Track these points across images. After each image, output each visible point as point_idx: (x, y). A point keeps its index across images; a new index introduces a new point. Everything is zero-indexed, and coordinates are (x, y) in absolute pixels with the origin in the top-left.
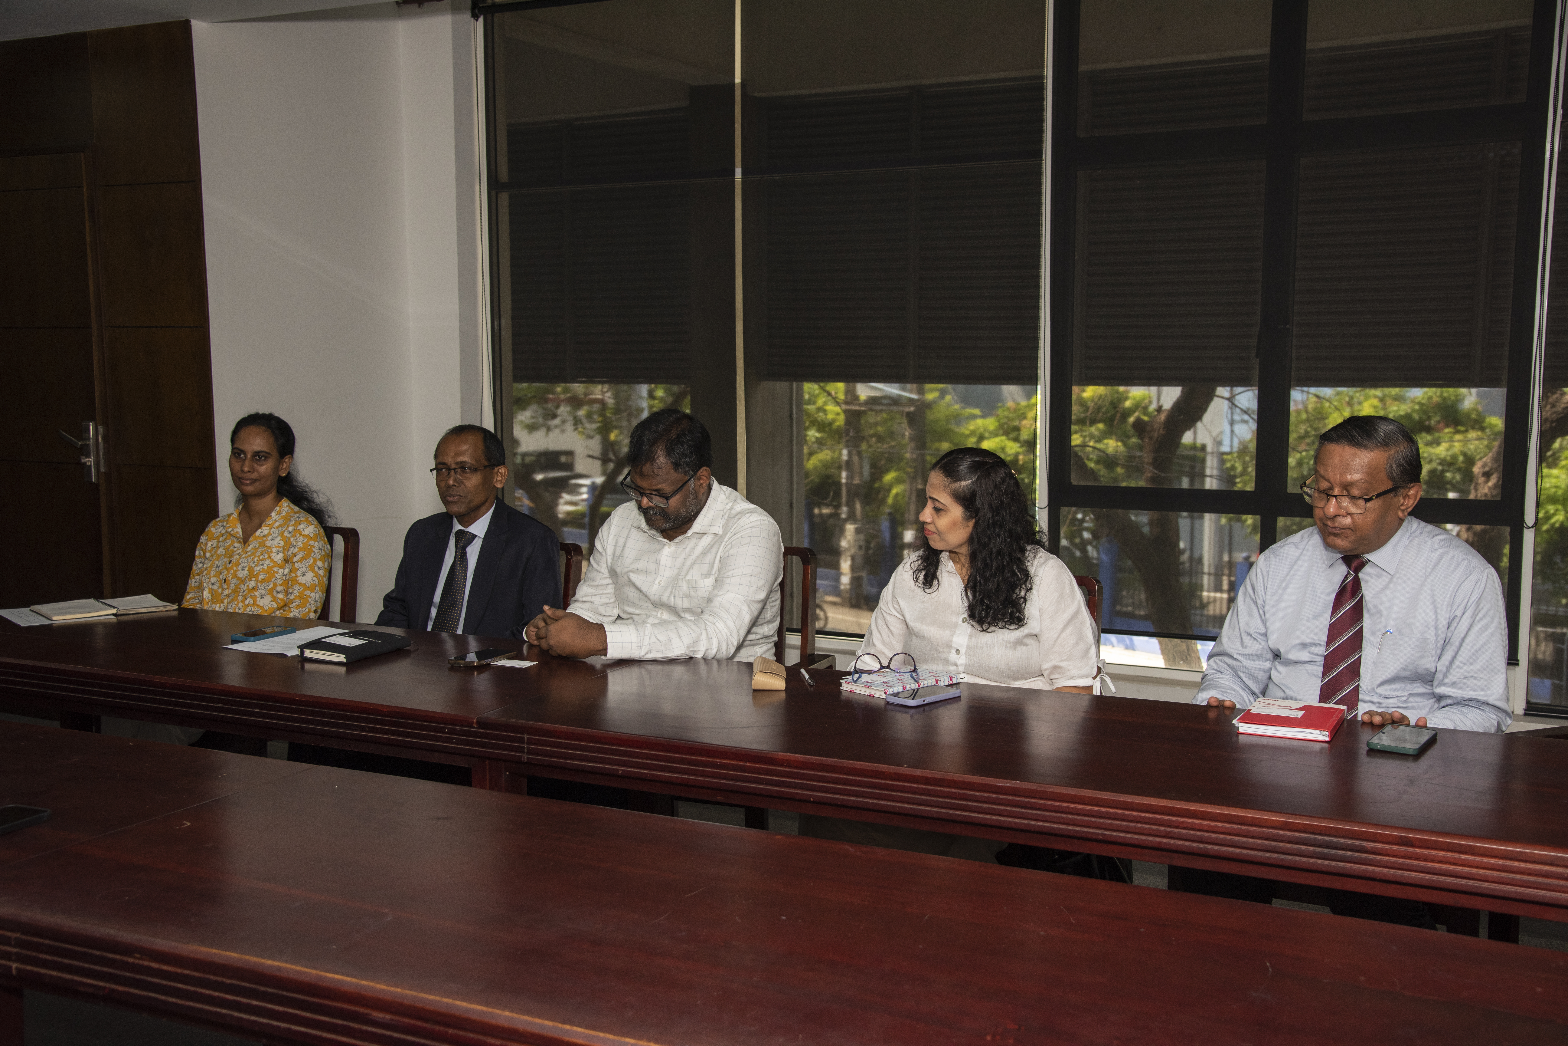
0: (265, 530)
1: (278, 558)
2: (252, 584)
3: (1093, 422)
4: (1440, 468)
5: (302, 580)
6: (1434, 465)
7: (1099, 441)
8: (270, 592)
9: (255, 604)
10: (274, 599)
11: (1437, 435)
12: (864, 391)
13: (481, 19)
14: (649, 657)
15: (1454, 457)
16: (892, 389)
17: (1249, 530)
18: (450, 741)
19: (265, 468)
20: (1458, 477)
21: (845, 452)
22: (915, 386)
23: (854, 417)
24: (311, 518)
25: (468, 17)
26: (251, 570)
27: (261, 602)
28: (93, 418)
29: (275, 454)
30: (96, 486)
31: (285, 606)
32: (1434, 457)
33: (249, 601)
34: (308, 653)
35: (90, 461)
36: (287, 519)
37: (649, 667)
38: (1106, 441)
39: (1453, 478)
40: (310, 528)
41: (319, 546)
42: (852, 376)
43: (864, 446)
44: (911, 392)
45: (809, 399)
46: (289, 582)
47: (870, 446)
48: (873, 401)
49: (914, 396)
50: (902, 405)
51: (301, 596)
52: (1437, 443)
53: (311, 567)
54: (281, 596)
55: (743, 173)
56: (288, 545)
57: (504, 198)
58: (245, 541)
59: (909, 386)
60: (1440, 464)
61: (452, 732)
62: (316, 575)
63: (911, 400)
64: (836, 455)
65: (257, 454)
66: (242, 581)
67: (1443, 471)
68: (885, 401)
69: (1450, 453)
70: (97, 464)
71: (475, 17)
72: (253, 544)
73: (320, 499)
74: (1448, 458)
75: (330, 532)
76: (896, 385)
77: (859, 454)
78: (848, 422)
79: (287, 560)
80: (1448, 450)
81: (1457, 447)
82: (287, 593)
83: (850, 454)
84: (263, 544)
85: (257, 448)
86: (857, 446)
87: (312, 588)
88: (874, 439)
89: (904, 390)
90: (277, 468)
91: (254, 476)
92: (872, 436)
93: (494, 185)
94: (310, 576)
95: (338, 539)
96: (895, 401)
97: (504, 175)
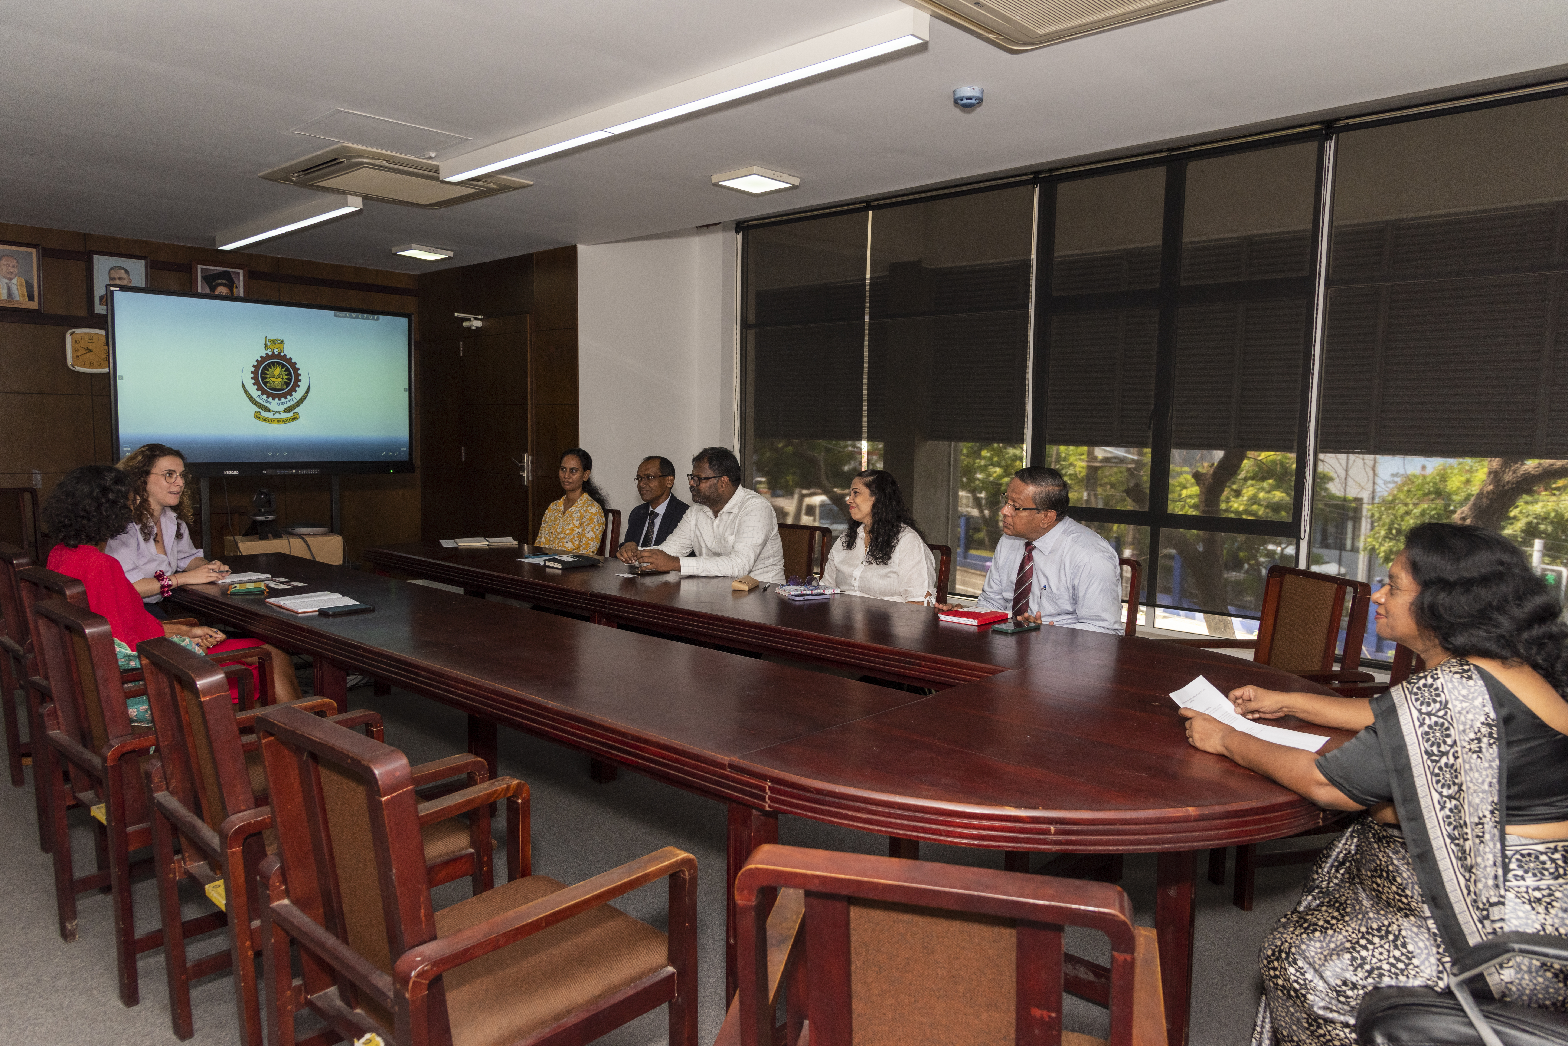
0: (573, 508)
1: (577, 523)
2: (563, 535)
3: (1264, 479)
4: (1535, 521)
5: (587, 535)
6: (1530, 519)
7: (1269, 492)
8: (571, 540)
9: (563, 546)
10: (573, 544)
11: (1536, 496)
12: (1100, 452)
13: (741, 234)
14: (703, 574)
15: (1548, 513)
16: (1119, 452)
17: (1381, 560)
18: (579, 602)
19: (576, 476)
20: (1550, 529)
21: (1085, 494)
22: (1136, 449)
23: (1092, 471)
24: (596, 504)
25: (733, 233)
26: (563, 528)
27: (566, 545)
28: (526, 452)
29: (581, 469)
30: (527, 487)
31: (578, 548)
32: (1531, 513)
33: (561, 544)
34: (548, 563)
35: (525, 474)
36: (584, 503)
37: (703, 580)
38: (1273, 493)
39: (1546, 529)
40: (594, 509)
41: (599, 518)
42: (1092, 442)
43: (1100, 490)
44: (1133, 454)
45: (1065, 457)
46: (581, 536)
47: (1105, 491)
48: (1106, 460)
49: (1135, 457)
50: (1127, 463)
51: (586, 544)
52: (1536, 502)
53: (592, 529)
54: (577, 543)
55: (870, 318)
56: (582, 517)
57: (751, 333)
58: (564, 514)
59: (1132, 449)
60: (1535, 518)
61: (581, 598)
62: (595, 533)
63: (1133, 460)
64: (1079, 496)
65: (572, 469)
66: (558, 534)
67: (1538, 524)
68: (1114, 460)
69: (1544, 510)
70: (528, 476)
71: (737, 232)
72: (567, 515)
73: (603, 493)
74: (1542, 514)
75: (606, 512)
76: (1123, 449)
77: (1096, 496)
78: (1088, 475)
79: (581, 525)
80: (1543, 508)
81: (1551, 505)
82: (580, 542)
83: (1089, 495)
84: (571, 516)
85: (572, 466)
86: (1094, 490)
87: (592, 540)
88: (1109, 487)
89: (1128, 452)
90: (582, 477)
91: (571, 480)
92: (1106, 484)
93: (745, 325)
94: (591, 533)
95: (611, 516)
96: (1122, 460)
97: (752, 319)
